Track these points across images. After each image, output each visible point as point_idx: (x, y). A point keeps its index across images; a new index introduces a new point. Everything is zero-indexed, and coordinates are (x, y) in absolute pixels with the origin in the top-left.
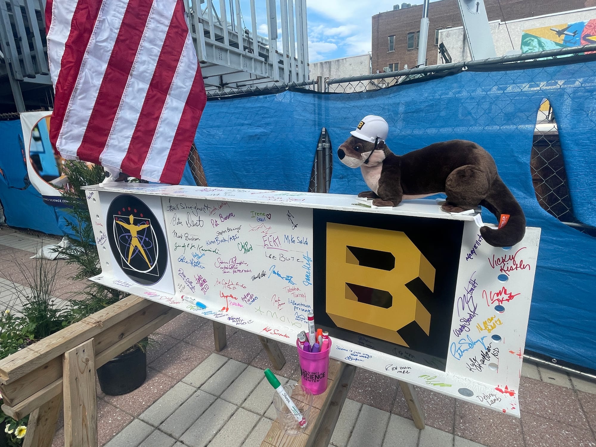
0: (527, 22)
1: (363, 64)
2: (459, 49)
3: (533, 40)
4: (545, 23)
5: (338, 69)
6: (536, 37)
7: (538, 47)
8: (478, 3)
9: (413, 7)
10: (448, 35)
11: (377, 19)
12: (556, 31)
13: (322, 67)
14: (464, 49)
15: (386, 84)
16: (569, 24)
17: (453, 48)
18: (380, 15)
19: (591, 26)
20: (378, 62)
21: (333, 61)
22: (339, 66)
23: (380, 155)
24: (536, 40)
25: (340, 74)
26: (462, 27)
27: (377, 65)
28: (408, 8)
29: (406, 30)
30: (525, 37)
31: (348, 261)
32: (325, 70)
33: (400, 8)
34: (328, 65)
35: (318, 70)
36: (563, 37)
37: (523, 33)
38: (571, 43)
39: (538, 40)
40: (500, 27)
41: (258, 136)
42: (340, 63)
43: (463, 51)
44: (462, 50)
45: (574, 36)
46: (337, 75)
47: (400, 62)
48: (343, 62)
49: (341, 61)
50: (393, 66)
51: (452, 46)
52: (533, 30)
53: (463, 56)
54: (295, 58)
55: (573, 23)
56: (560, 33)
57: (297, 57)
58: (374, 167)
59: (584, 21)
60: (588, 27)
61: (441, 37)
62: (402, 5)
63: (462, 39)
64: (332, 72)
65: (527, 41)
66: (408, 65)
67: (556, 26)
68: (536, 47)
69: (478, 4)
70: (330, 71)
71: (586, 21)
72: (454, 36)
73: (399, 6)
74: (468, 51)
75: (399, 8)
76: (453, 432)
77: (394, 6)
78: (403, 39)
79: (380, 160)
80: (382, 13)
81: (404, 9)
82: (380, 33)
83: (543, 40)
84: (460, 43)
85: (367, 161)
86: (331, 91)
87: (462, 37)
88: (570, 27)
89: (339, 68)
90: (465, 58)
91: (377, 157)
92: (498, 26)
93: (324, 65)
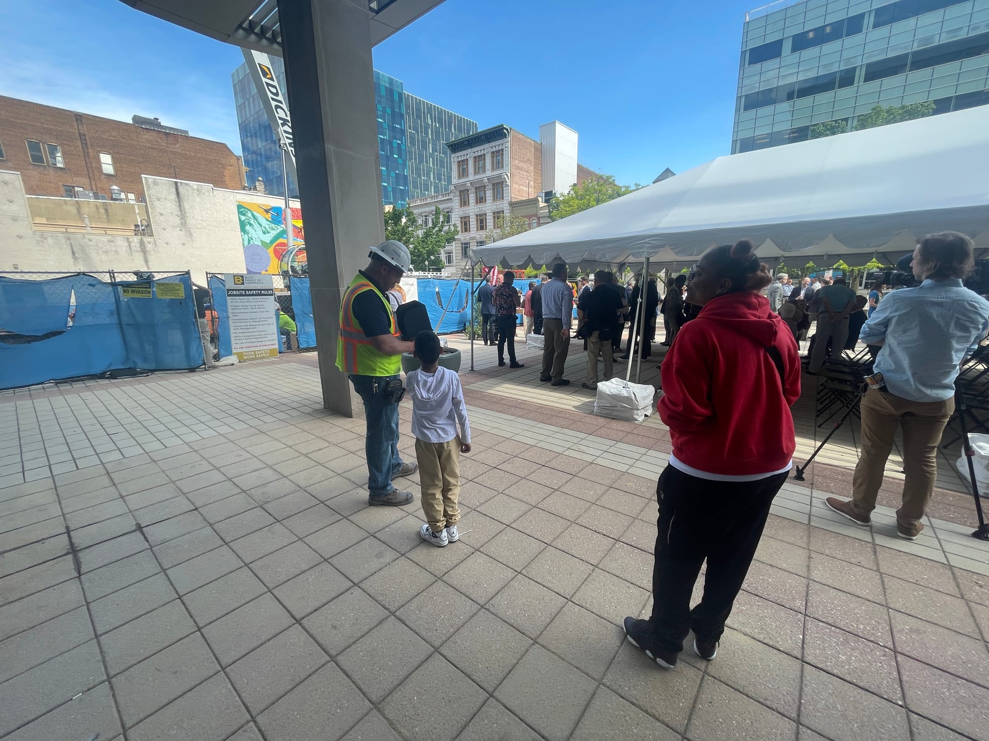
0: (238, 195)
2: (174, 202)
3: (247, 212)
6: (249, 210)
7: (253, 219)
10: (156, 184)
12: (264, 209)
14: (180, 203)
16: (272, 206)
17: (165, 199)
24: (249, 212)
30: (239, 207)
36: (269, 215)
37: (237, 204)
38: (276, 221)
39: (251, 213)
40: (214, 192)
43: (180, 206)
44: (178, 204)
45: (277, 216)
51: (163, 197)
52: (244, 202)
55: (274, 206)
56: (267, 211)
61: (147, 183)
63: (175, 193)
65: (243, 211)
67: (263, 205)
72: (164, 187)
83: (255, 213)
84: (173, 196)
87: (174, 190)
88: (273, 208)
90: (183, 213)
92: (211, 190)
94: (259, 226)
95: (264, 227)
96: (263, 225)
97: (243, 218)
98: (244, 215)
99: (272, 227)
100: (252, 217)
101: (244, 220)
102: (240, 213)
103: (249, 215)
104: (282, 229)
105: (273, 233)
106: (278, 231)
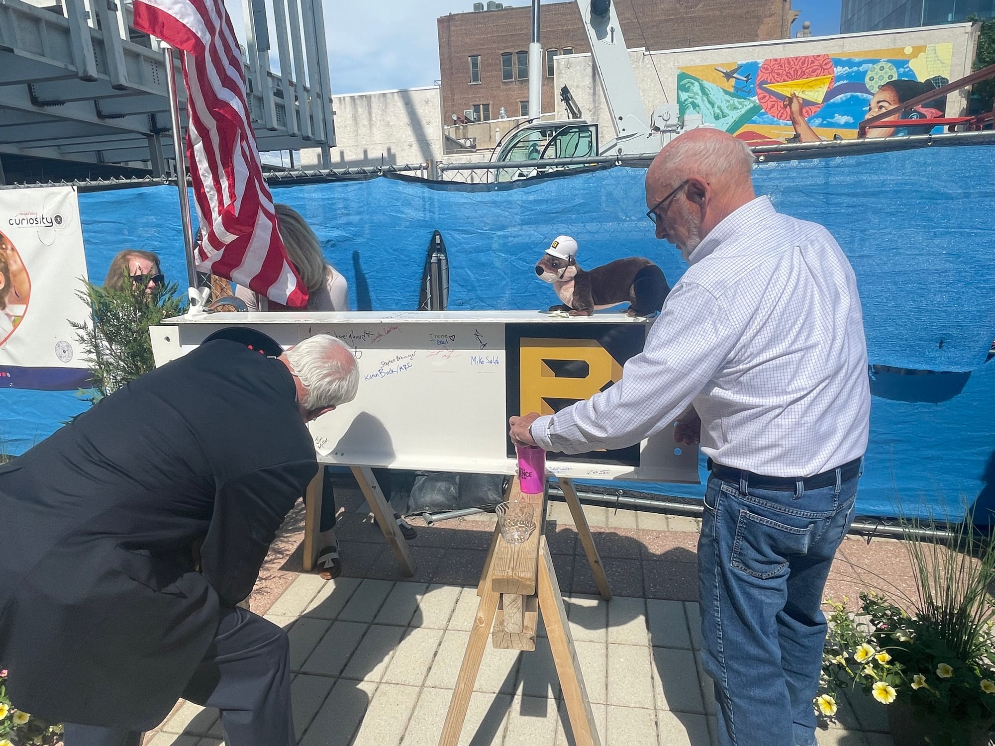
0: (683, 56)
1: (430, 104)
2: (588, 90)
3: (693, 84)
4: (707, 58)
5: (384, 111)
6: (697, 80)
7: (700, 94)
8: (612, 28)
9: (506, 9)
10: (568, 66)
11: (446, 23)
12: (723, 73)
13: (355, 104)
14: (594, 89)
15: (472, 140)
16: (739, 63)
17: (577, 87)
18: (451, 18)
19: (767, 69)
20: (453, 100)
21: (375, 95)
22: (386, 104)
23: (572, 271)
24: (696, 84)
25: (389, 119)
26: (590, 54)
27: (453, 105)
28: (498, 11)
29: (498, 48)
30: (681, 77)
31: (543, 374)
32: (360, 110)
33: (485, 9)
34: (365, 102)
35: (348, 110)
36: (733, 81)
37: (679, 72)
38: (744, 91)
39: (700, 84)
40: (645, 59)
41: (332, 242)
42: (388, 100)
43: (594, 94)
44: (592, 91)
45: (747, 81)
46: (383, 120)
47: (491, 103)
48: (393, 96)
49: (389, 95)
50: (479, 108)
51: (575, 84)
52: (691, 67)
53: (594, 101)
54: (305, 88)
55: (744, 62)
56: (728, 76)
57: (308, 85)
58: (567, 282)
59: (759, 61)
60: (763, 70)
61: (558, 68)
62: (489, 5)
63: (591, 74)
64: (373, 115)
65: (686, 84)
66: (505, 108)
67: (722, 65)
68: (698, 94)
69: (612, 30)
70: (370, 113)
71: (761, 61)
72: (578, 67)
73: (483, 6)
74: (601, 91)
75: (483, 9)
76: (644, 596)
77: (475, 5)
78: (493, 62)
79: (573, 275)
80: (454, 15)
81: (492, 11)
82: (453, 48)
83: (706, 84)
84: (588, 80)
85: (562, 276)
86: (446, 179)
87: (589, 70)
88: (740, 67)
89: (386, 108)
90: (597, 105)
91: (570, 272)
92: (642, 58)
93: (358, 102)
94: (709, 106)
95: (719, 107)
96: (718, 103)
97: (684, 96)
98: (687, 90)
99: (734, 104)
100: (699, 92)
101: (686, 100)
102: (681, 88)
103: (696, 88)
104: (752, 105)
105: (734, 116)
106: (743, 111)
